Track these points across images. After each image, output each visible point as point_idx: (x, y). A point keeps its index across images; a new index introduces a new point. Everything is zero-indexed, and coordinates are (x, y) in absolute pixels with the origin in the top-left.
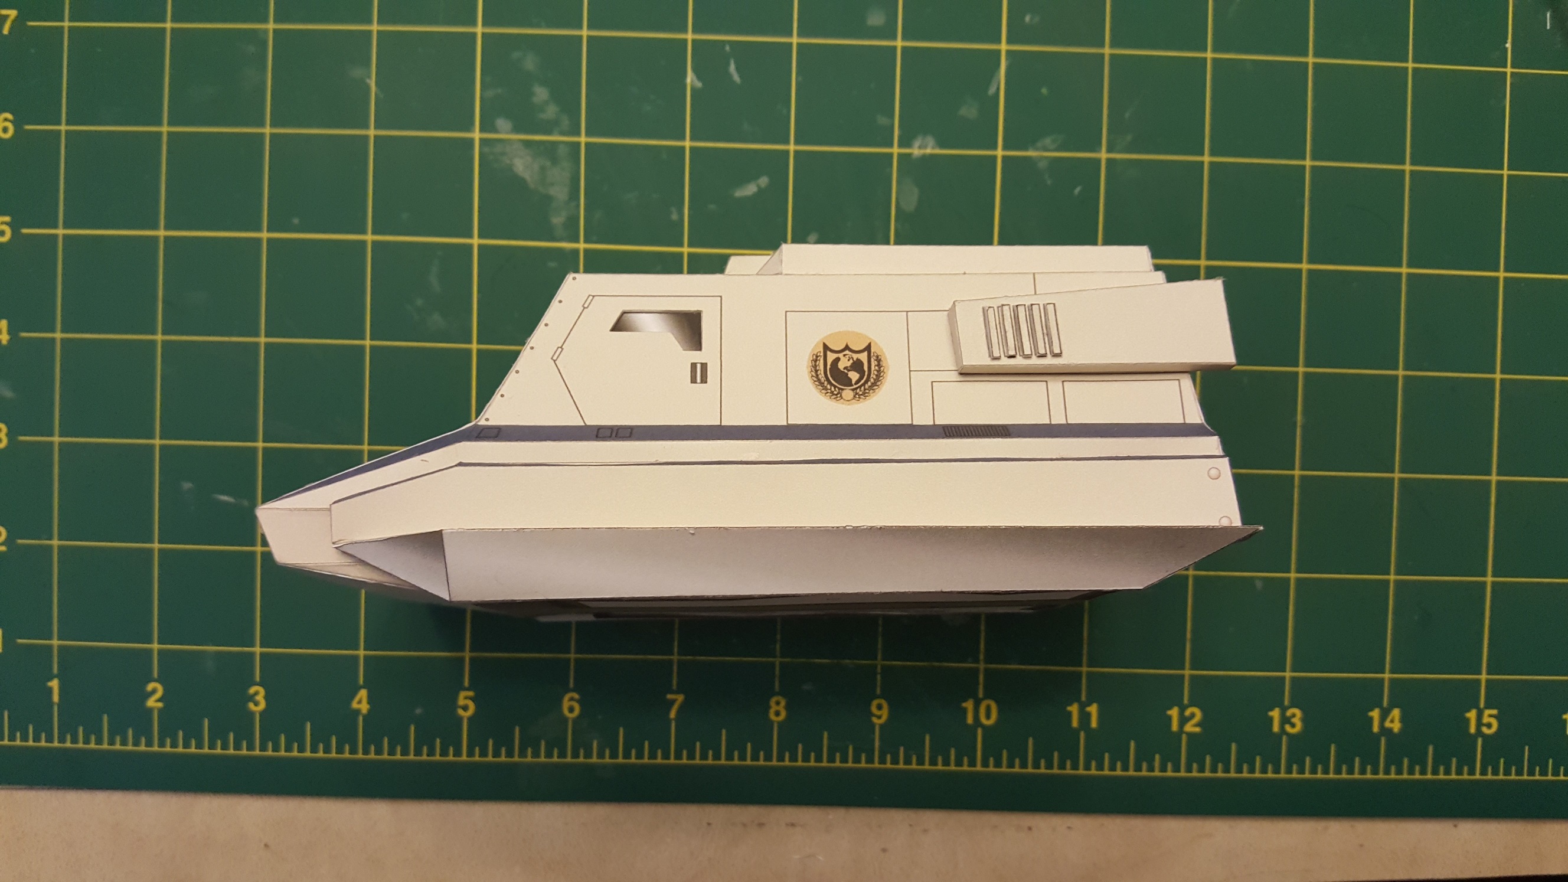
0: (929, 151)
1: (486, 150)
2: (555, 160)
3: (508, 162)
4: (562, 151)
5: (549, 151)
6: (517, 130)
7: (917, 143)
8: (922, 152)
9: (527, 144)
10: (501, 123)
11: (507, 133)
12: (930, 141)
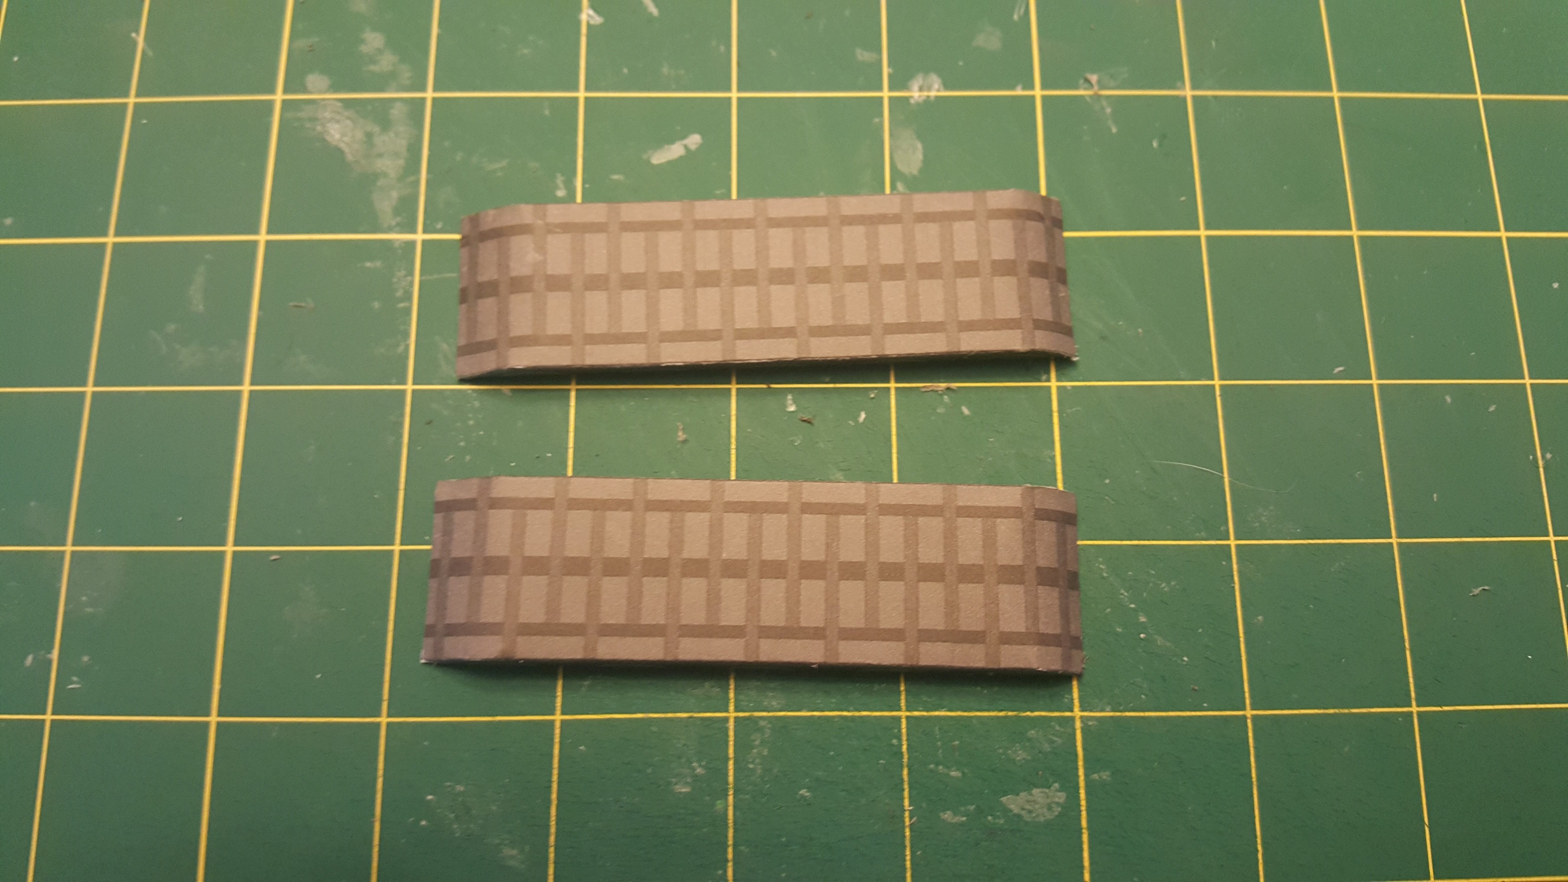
0: (933, 94)
1: (289, 115)
2: (385, 124)
3: (319, 128)
4: (396, 112)
5: (379, 113)
6: (335, 88)
7: (915, 85)
8: (925, 94)
9: (347, 103)
10: (314, 79)
11: (320, 92)
12: (936, 81)
